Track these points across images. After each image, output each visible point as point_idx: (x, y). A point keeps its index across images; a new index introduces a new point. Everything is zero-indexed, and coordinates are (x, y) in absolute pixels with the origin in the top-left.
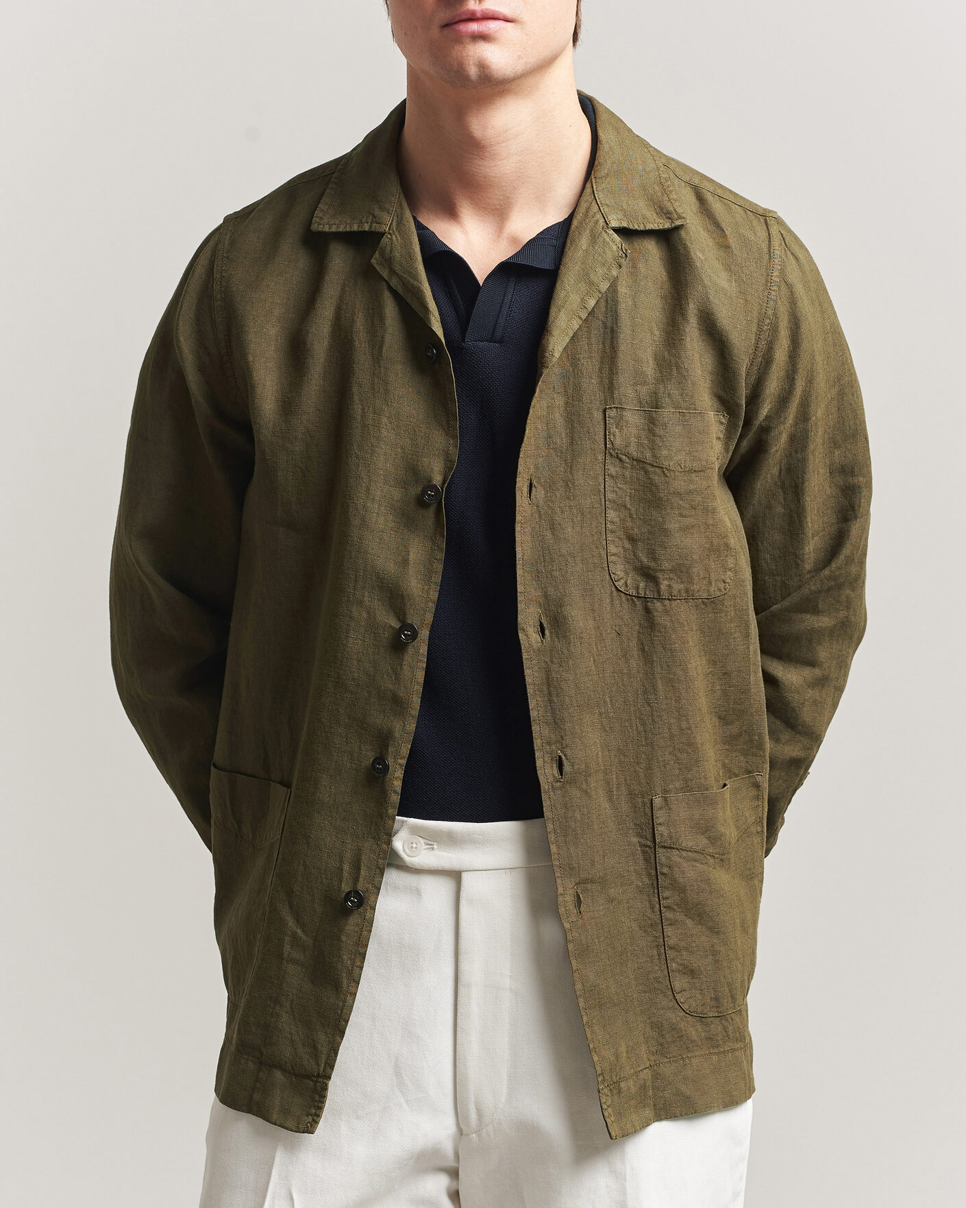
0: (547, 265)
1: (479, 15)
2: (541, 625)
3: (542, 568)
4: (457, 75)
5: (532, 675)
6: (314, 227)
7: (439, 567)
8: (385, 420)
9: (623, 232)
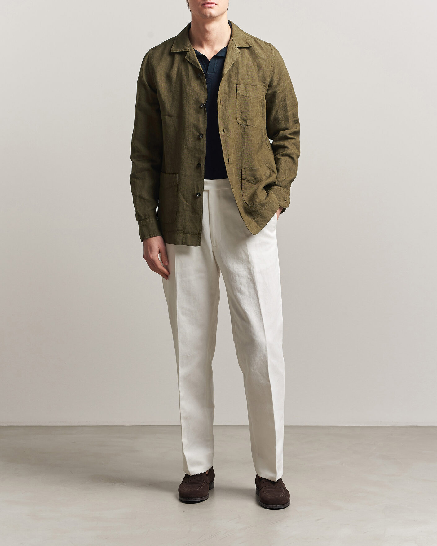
0: (223, 56)
1: (210, 3)
2: (224, 130)
3: (223, 118)
4: (205, 16)
5: (222, 141)
6: (172, 51)
7: (206, 121)
8: (191, 91)
9: (239, 48)
